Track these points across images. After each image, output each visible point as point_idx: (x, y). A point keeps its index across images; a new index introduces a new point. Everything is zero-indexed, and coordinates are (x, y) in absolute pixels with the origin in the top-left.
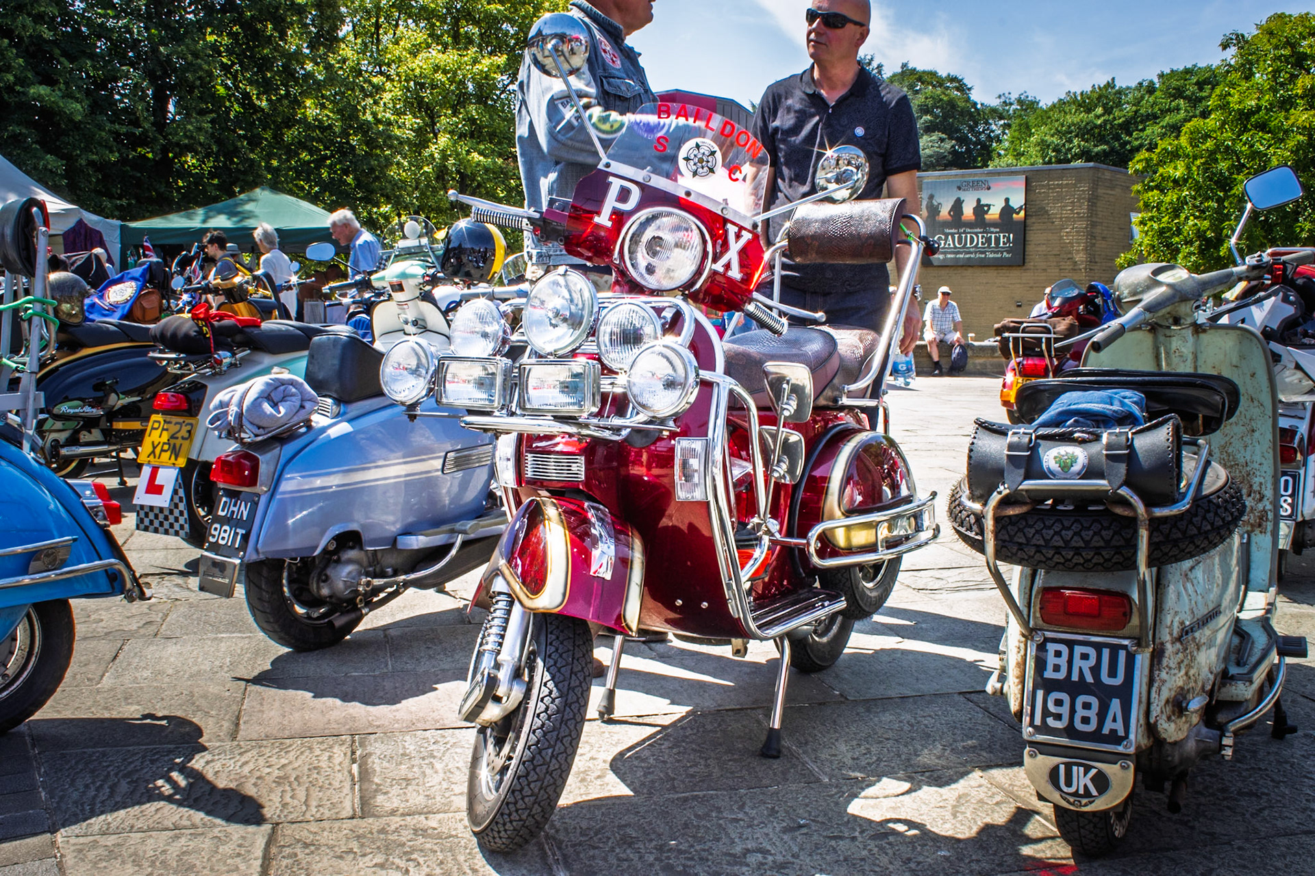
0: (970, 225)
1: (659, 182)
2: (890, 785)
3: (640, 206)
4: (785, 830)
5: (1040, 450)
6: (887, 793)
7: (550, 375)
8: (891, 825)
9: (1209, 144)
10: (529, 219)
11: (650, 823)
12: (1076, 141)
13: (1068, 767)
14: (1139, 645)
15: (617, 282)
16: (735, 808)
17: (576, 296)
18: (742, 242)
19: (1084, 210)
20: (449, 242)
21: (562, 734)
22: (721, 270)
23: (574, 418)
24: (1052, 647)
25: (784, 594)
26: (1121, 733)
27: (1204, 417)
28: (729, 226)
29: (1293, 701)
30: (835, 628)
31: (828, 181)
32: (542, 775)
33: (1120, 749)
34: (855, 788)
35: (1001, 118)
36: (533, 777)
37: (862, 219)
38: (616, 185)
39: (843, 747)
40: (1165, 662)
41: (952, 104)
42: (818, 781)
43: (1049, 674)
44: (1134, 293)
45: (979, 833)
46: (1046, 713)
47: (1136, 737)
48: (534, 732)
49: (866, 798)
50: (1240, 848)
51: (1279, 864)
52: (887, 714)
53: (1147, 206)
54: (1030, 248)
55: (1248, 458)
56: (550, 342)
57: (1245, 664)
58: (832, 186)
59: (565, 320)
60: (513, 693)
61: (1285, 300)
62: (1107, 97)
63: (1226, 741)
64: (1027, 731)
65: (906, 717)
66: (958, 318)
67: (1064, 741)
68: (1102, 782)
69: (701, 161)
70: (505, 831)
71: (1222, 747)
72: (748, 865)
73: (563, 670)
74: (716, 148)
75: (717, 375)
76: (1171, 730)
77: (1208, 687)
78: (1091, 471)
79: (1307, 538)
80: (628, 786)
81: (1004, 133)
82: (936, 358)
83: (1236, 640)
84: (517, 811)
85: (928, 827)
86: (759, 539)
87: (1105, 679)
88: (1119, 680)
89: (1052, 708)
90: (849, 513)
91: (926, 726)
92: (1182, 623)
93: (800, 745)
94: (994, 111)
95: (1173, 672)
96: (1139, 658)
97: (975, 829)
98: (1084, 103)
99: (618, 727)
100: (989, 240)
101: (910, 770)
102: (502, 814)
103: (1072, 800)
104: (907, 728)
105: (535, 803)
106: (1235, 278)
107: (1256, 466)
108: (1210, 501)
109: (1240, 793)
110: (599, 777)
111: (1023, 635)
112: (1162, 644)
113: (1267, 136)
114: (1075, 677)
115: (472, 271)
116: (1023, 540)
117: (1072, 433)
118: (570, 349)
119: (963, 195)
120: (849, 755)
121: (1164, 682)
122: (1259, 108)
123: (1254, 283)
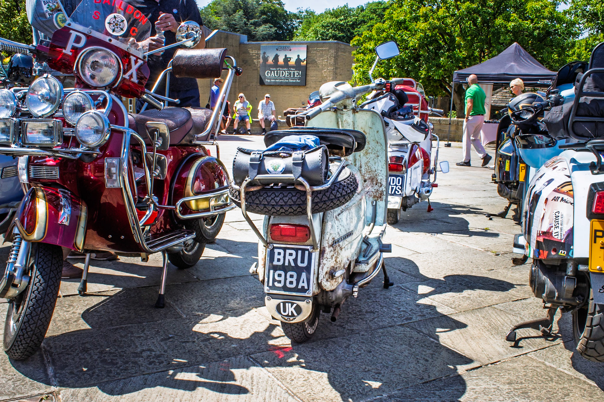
0: (282, 67)
1: (96, 34)
2: (214, 317)
3: (86, 45)
4: (162, 340)
5: (265, 161)
6: (212, 321)
7: (38, 126)
8: (212, 335)
9: (384, 34)
10: (29, 49)
11: (98, 341)
12: (330, 31)
13: (284, 304)
14: (313, 248)
15: (77, 83)
16: (140, 331)
17: (53, 88)
18: (138, 64)
19: (332, 61)
20: (12, 64)
21: (46, 300)
22: (128, 78)
23: (50, 148)
24: (276, 251)
25: (166, 232)
26: (306, 288)
27: (346, 148)
28: (131, 57)
29: (395, 273)
30: (196, 248)
31: (183, 37)
32: (36, 321)
33: (306, 295)
34: (197, 319)
35: (298, 18)
36: (31, 322)
37: (206, 57)
38: (74, 34)
39: (195, 302)
40: (325, 256)
41: (276, 11)
42: (181, 317)
43: (275, 263)
44: (328, 95)
45: (251, 336)
46: (274, 280)
47: (313, 289)
48: (31, 300)
49: (202, 323)
50: (363, 335)
51: (377, 340)
52: (217, 286)
53: (358, 60)
54: (309, 78)
55: (376, 168)
56: (40, 111)
57: (367, 256)
58: (185, 40)
59: (47, 100)
60: (23, 282)
61: (391, 99)
62: (345, 12)
63: (355, 289)
64: (266, 289)
65: (226, 286)
66: (274, 109)
67: (283, 293)
68: (299, 310)
69: (116, 24)
70: (19, 349)
71: (353, 292)
72: (142, 357)
73: (46, 270)
74: (124, 19)
75: (125, 128)
76: (328, 285)
77: (346, 266)
78: (286, 171)
79: (407, 204)
80: (89, 324)
81: (299, 25)
82: (263, 127)
83: (365, 246)
84: (24, 339)
85: (229, 335)
86: (149, 206)
87: (300, 264)
88: (305, 264)
89: (277, 278)
90: (197, 194)
91: (234, 290)
92: (333, 239)
93: (175, 301)
94: (295, 15)
95: (329, 260)
96: (313, 254)
97: (250, 334)
98: (335, 14)
99: (88, 298)
100: (290, 74)
101: (224, 310)
102: (17, 341)
103: (286, 318)
104: (225, 291)
105: (33, 334)
106: (370, 89)
107: (379, 172)
108: (340, 184)
109: (367, 312)
110: (75, 321)
111: (264, 246)
112: (324, 248)
113: (408, 33)
114: (287, 264)
115: (25, 79)
116: (258, 202)
117: (279, 153)
118: (49, 114)
119: (279, 53)
120: (197, 305)
121: (325, 264)
122: (405, 20)
123: (379, 91)
